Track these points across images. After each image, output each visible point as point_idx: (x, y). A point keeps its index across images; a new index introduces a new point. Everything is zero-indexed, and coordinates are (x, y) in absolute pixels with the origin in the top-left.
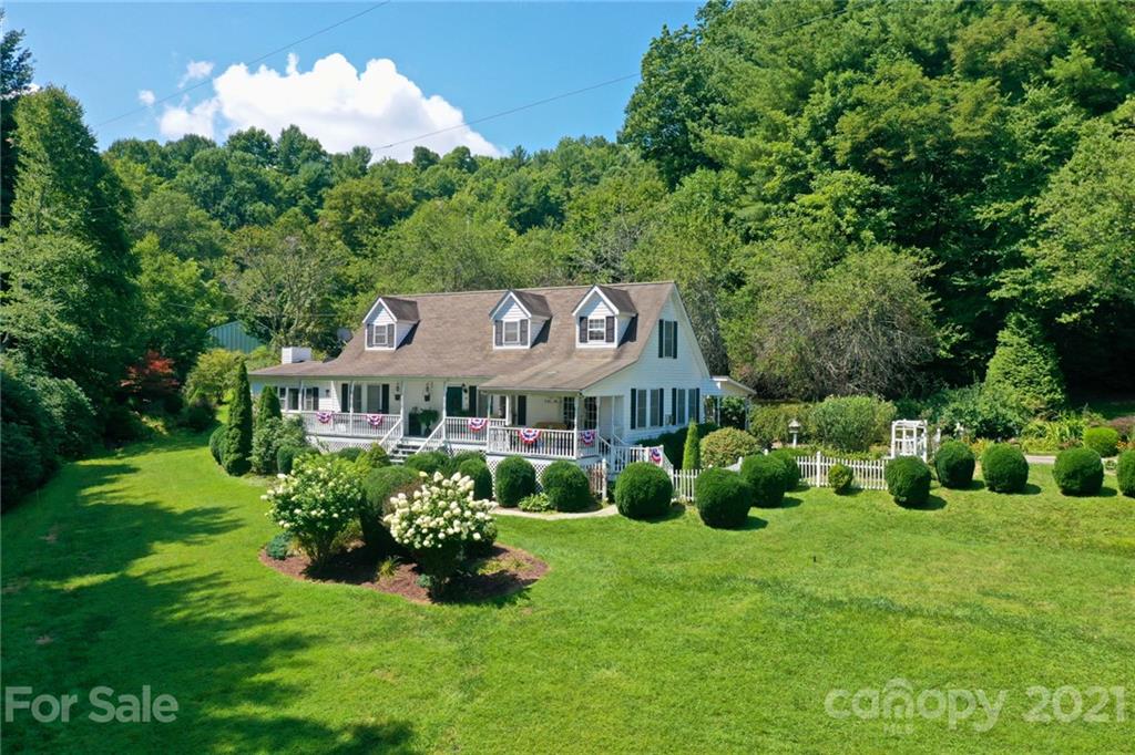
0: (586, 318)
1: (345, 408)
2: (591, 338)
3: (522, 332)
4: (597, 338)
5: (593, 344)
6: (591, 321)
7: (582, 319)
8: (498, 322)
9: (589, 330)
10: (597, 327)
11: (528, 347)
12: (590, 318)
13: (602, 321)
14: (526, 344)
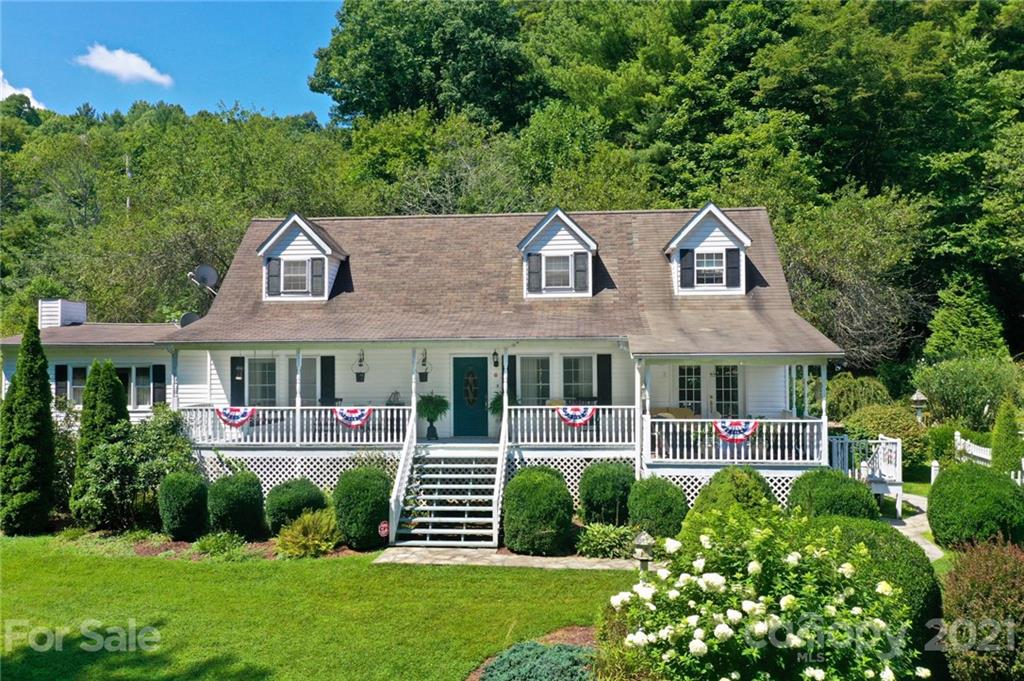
0: (692, 251)
1: (237, 398)
2: (700, 281)
3: (576, 271)
4: (710, 281)
5: (702, 290)
6: (700, 256)
7: (685, 254)
8: (532, 257)
9: (696, 268)
10: (709, 264)
11: (589, 294)
12: (698, 251)
13: (719, 256)
14: (584, 289)
